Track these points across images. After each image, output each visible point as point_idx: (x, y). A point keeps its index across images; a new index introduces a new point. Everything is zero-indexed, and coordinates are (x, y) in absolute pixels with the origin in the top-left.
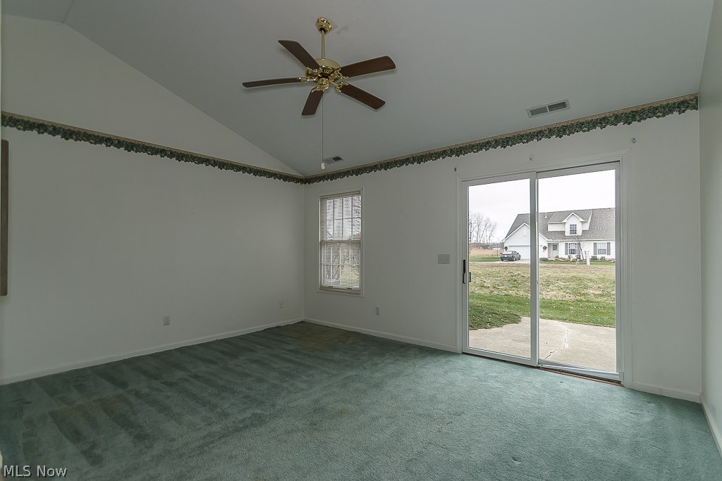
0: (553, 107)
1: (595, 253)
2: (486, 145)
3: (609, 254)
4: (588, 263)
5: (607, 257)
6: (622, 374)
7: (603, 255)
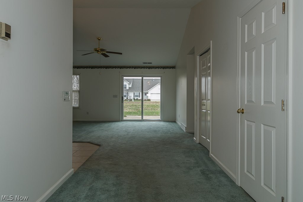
0: (148, 63)
1: (134, 97)
2: (130, 67)
3: (140, 97)
4: (133, 100)
5: (139, 98)
6: (162, 119)
7: (137, 98)
